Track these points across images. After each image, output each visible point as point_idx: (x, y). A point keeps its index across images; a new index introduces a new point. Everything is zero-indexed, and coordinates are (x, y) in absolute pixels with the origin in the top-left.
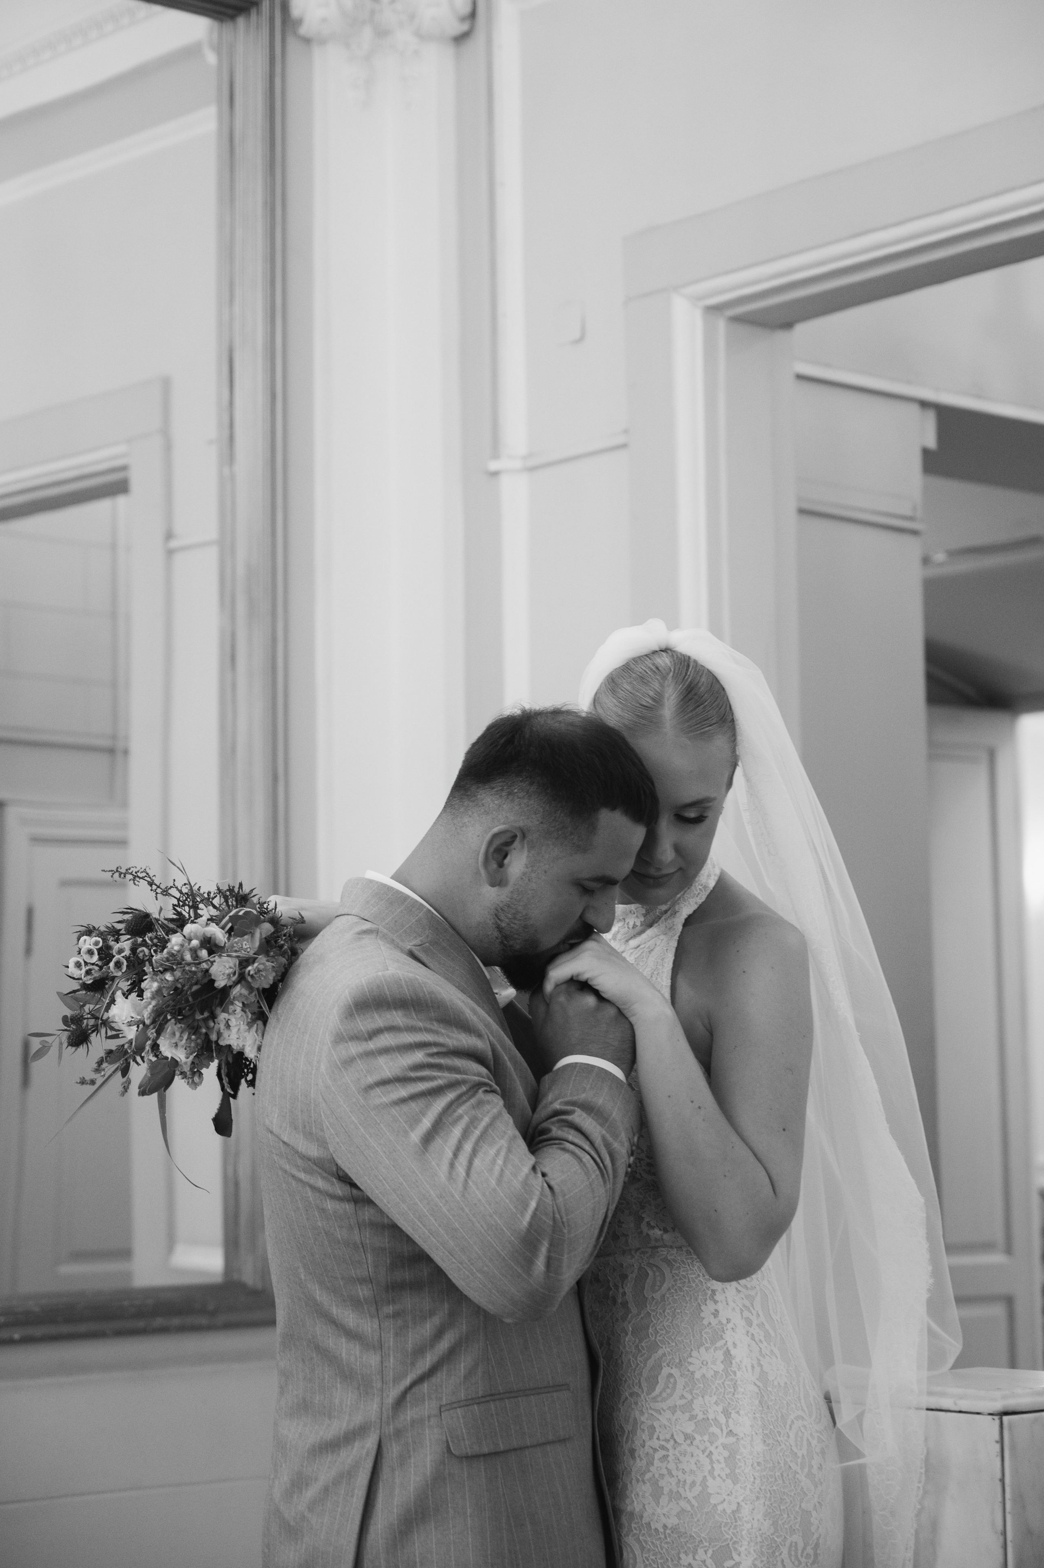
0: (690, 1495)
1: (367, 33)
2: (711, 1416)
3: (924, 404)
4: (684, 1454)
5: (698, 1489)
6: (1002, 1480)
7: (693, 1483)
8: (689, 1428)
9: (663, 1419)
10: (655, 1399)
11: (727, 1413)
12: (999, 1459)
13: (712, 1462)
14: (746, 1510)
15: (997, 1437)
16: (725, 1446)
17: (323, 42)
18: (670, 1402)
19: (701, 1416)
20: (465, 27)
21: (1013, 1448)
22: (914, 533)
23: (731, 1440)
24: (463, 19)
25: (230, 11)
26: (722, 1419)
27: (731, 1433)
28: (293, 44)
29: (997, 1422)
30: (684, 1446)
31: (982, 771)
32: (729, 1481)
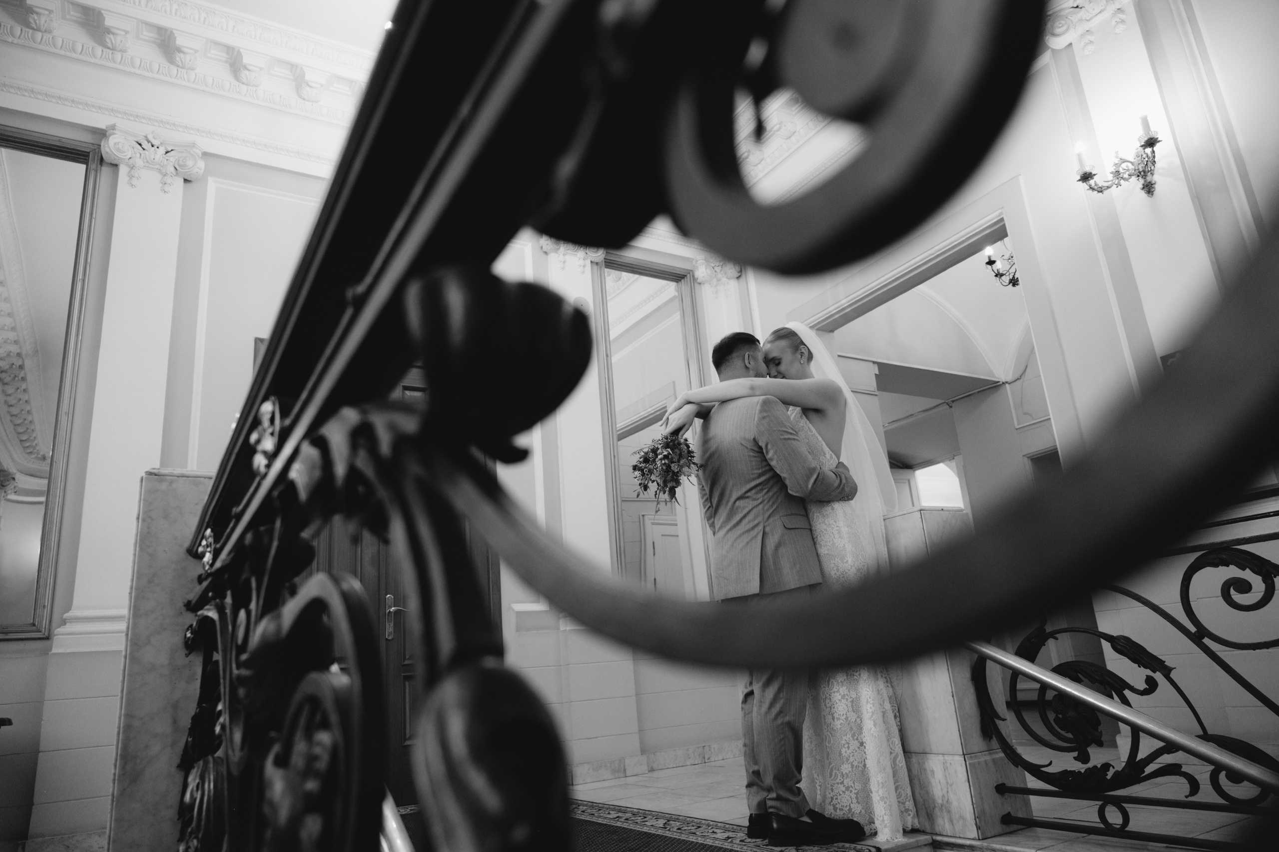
0: (829, 544)
1: (715, 280)
2: (831, 523)
3: (874, 362)
4: (825, 534)
5: (831, 542)
6: (923, 528)
7: (830, 541)
8: (825, 527)
9: (818, 527)
10: (814, 522)
11: (836, 522)
12: (921, 523)
13: (833, 535)
14: (846, 546)
15: (920, 517)
16: (836, 530)
17: (704, 284)
18: (819, 522)
19: (828, 524)
20: (739, 274)
21: (925, 519)
22: (876, 395)
23: (838, 528)
24: (739, 272)
25: (680, 279)
26: (834, 523)
27: (837, 526)
28: (696, 285)
29: (920, 512)
30: (825, 532)
31: (907, 484)
32: (840, 539)
